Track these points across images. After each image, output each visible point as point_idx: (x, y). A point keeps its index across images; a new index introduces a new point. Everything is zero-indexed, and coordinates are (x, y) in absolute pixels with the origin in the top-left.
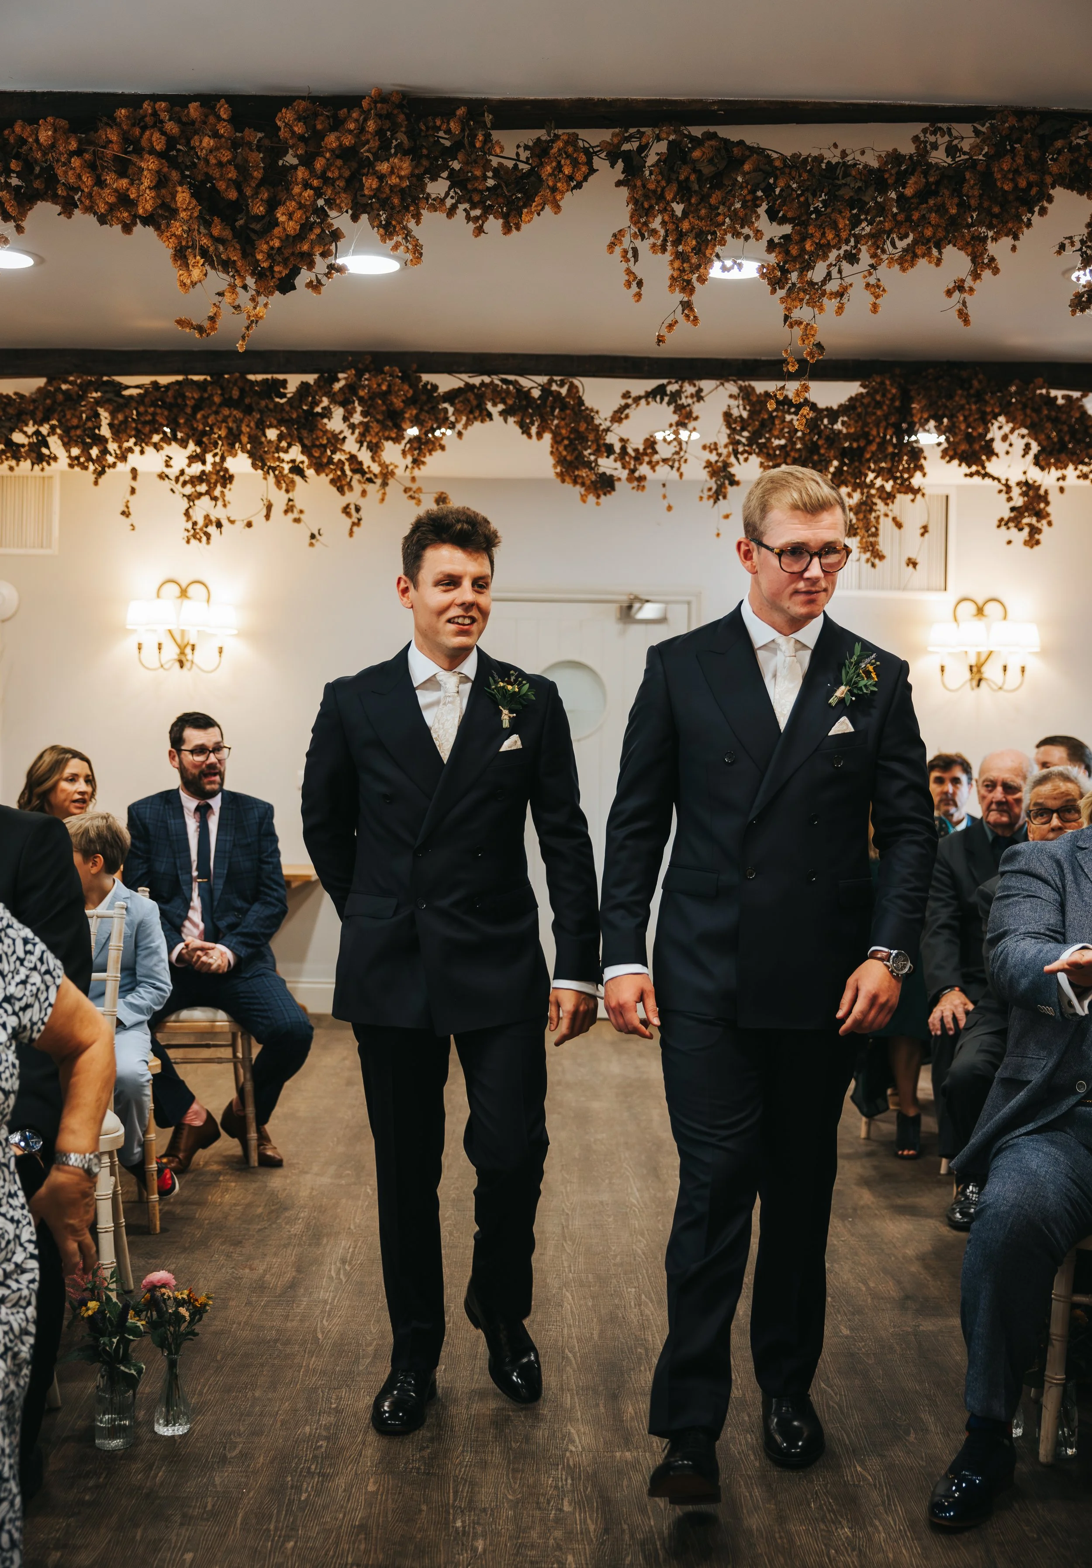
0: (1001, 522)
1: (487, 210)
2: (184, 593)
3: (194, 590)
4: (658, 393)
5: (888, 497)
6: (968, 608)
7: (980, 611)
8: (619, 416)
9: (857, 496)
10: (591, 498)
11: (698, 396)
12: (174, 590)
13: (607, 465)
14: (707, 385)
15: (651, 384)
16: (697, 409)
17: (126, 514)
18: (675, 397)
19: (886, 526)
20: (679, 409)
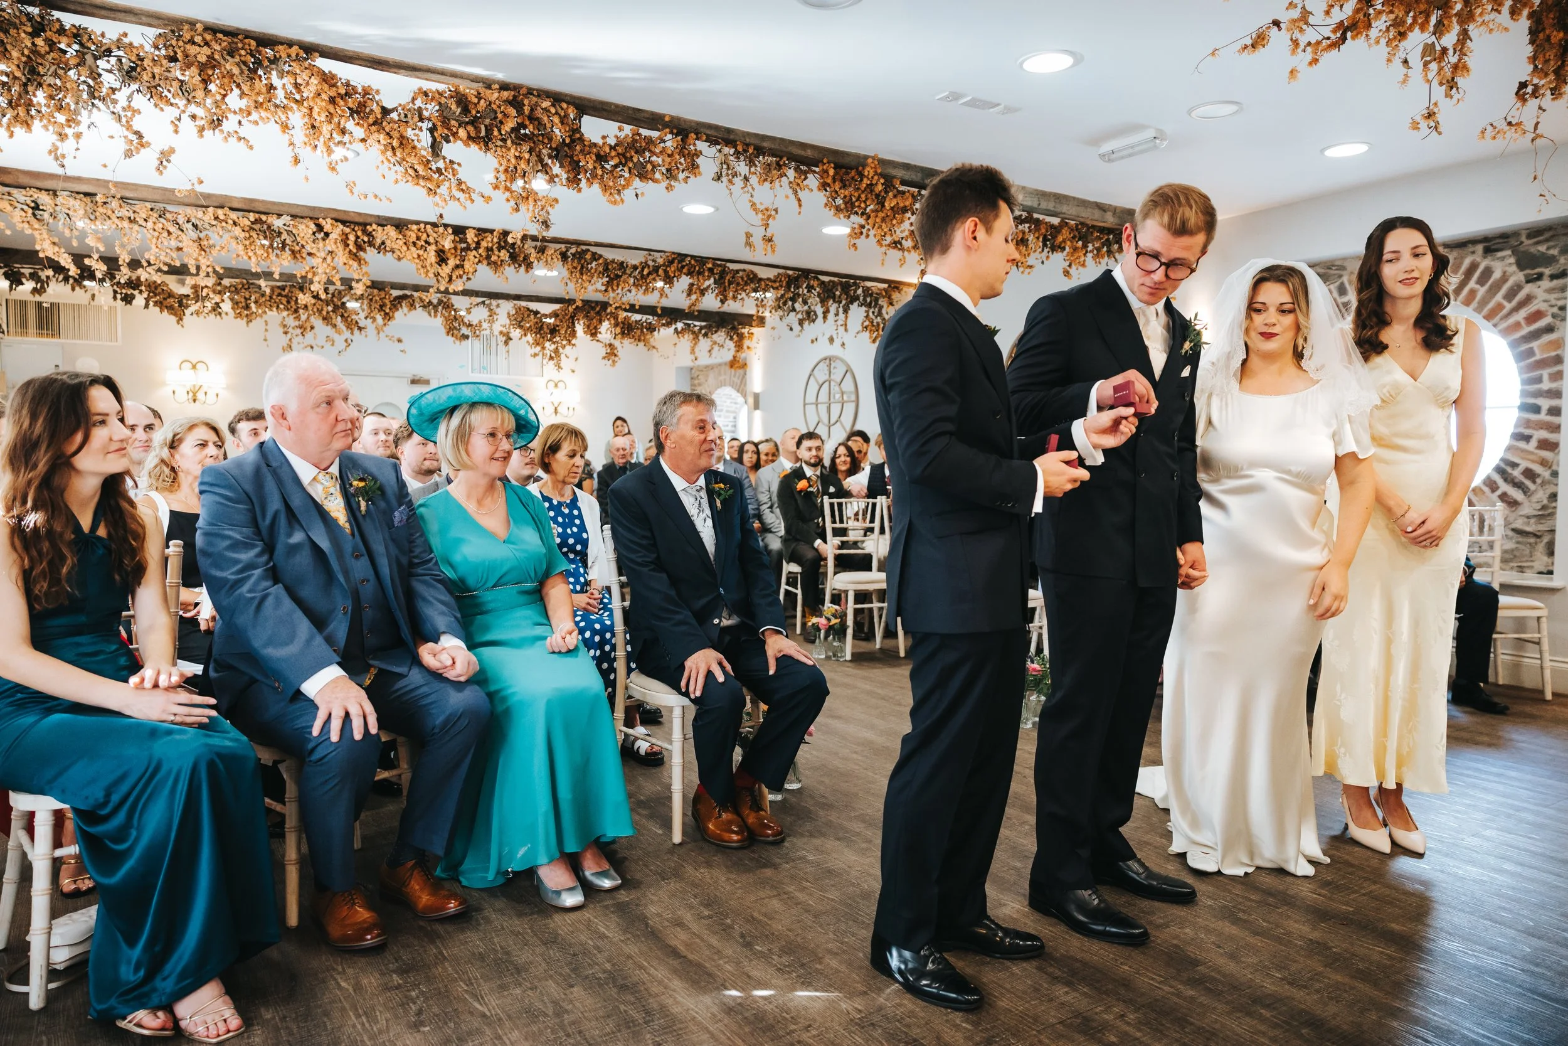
0: (604, 358)
1: (520, 266)
2: (194, 367)
3: (198, 366)
4: (483, 303)
5: (564, 347)
6: (551, 384)
7: (556, 385)
8: (469, 311)
9: (553, 347)
10: (458, 342)
11: (498, 306)
12: (190, 365)
13: (465, 331)
14: (500, 301)
15: (481, 299)
16: (498, 311)
17: (265, 340)
18: (489, 306)
19: (563, 356)
20: (490, 310)
